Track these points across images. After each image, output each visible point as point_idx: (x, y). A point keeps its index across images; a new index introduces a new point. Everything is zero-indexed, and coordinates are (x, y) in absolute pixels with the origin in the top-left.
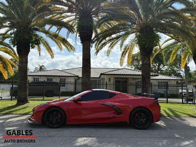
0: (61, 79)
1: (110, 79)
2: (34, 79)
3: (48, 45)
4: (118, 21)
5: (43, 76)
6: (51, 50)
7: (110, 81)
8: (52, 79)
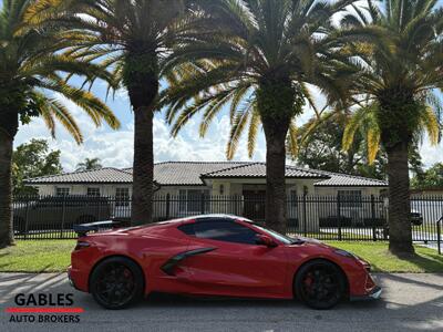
0: (118, 190)
1: (222, 186)
2: (58, 190)
3: (67, 115)
4: (218, 59)
5: (78, 183)
6: (75, 125)
7: (222, 192)
8: (98, 190)
